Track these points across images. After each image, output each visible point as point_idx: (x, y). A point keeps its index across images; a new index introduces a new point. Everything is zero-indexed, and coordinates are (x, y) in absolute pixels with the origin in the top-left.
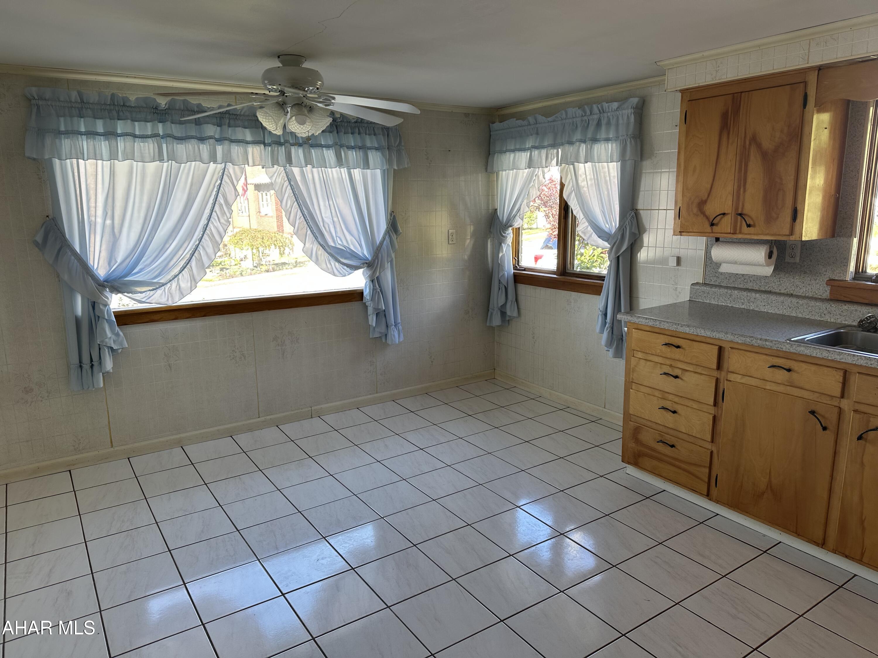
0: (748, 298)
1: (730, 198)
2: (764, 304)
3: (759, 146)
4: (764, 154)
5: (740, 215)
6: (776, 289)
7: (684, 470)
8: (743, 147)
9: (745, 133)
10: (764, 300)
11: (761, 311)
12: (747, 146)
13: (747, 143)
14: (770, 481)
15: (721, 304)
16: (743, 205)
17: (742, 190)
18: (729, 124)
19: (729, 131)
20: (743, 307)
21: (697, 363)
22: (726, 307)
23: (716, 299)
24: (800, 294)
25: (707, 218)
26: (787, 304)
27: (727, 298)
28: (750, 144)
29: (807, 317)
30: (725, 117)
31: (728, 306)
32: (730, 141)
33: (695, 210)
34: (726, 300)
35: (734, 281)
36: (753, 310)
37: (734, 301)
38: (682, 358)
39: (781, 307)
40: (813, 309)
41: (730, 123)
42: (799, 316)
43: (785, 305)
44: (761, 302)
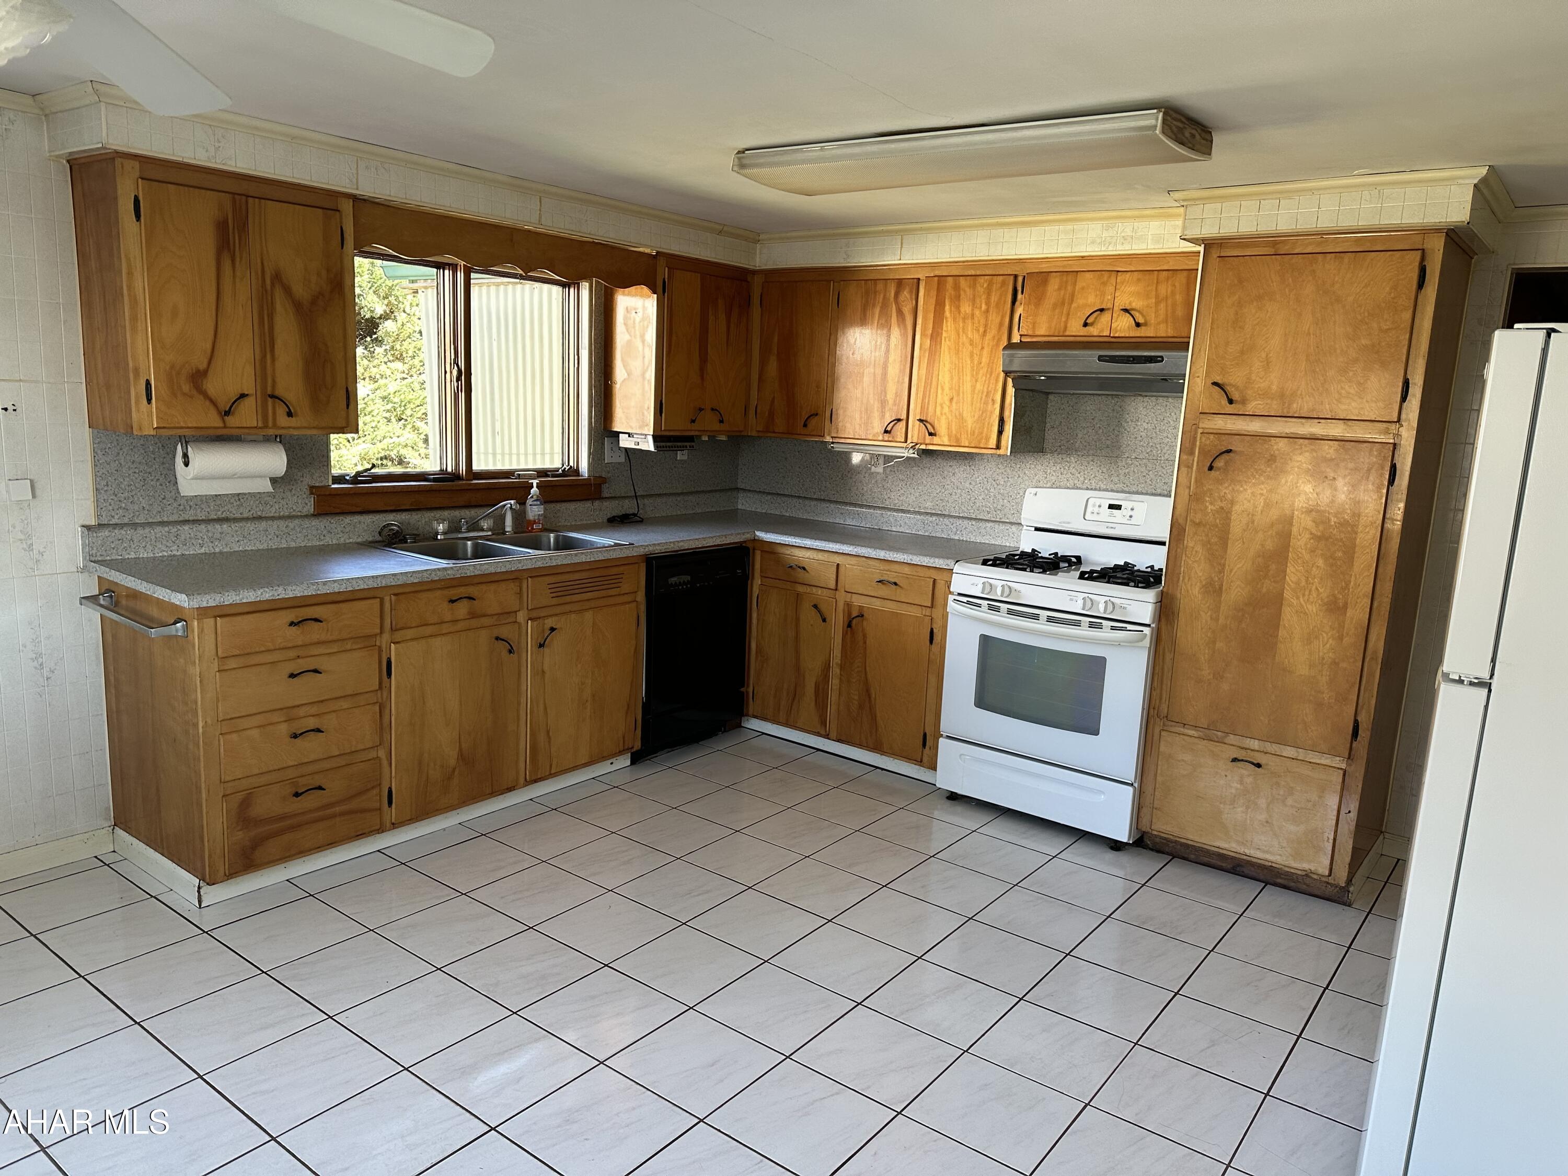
0: (210, 535)
1: (250, 370)
2: (237, 539)
3: (287, 290)
4: (297, 306)
5: (272, 396)
6: (235, 512)
7: (342, 814)
8: (262, 287)
9: (262, 264)
10: (237, 532)
11: (234, 551)
12: (269, 287)
13: (268, 282)
14: (460, 749)
15: (161, 554)
16: (274, 381)
17: (268, 356)
18: (231, 242)
19: (234, 255)
20: (203, 551)
21: (350, 636)
22: (170, 558)
23: (149, 548)
24: (272, 515)
25: (213, 403)
26: (273, 532)
27: (170, 541)
28: (273, 285)
29: (302, 544)
30: (222, 227)
31: (174, 556)
32: (238, 274)
33: (186, 388)
34: (168, 545)
35: (160, 512)
36: (221, 553)
37: (186, 545)
38: (323, 637)
39: (265, 537)
40: (309, 531)
41: (234, 243)
42: (292, 546)
43: (270, 534)
44: (233, 536)
